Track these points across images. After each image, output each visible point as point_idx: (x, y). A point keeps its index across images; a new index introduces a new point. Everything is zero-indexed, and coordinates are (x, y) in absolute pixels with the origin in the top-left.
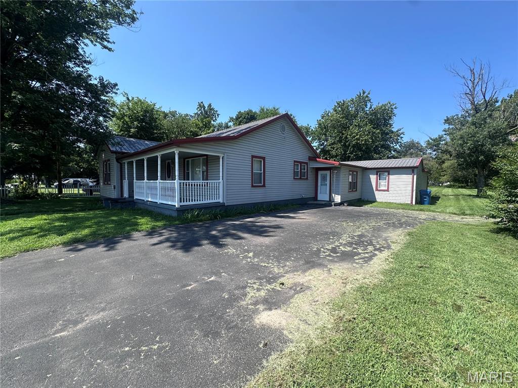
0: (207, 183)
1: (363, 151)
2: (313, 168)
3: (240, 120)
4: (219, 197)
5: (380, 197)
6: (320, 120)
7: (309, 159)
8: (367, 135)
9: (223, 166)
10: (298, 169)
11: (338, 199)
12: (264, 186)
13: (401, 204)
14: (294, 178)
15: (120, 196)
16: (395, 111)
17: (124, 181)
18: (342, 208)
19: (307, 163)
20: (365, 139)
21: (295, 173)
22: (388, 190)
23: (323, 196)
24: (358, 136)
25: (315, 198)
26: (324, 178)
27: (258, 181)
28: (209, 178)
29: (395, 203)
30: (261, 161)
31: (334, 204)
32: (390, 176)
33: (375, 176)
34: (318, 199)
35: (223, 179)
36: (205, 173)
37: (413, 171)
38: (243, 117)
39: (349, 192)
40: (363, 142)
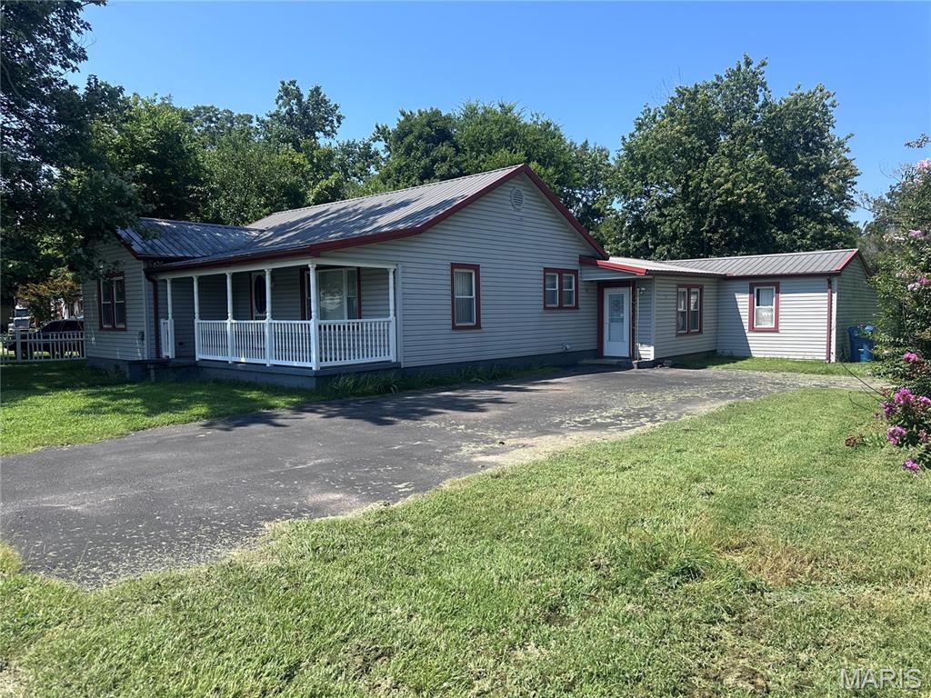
0: (362, 323)
1: (744, 224)
2: (592, 281)
3: (407, 140)
4: (389, 351)
5: (759, 345)
6: (632, 135)
7: (580, 262)
8: (754, 181)
9: (395, 288)
10: (554, 286)
11: (647, 353)
12: (478, 326)
13: (804, 362)
14: (545, 308)
15: (154, 355)
16: (834, 113)
17: (162, 321)
18: (658, 371)
19: (575, 272)
20: (748, 193)
21: (548, 297)
22: (776, 330)
23: (615, 347)
24: (729, 185)
25: (598, 352)
26: (617, 305)
27: (466, 315)
28: (363, 313)
29: (794, 361)
30: (471, 274)
31: (638, 364)
32: (781, 295)
33: (748, 296)
34: (605, 354)
35: (395, 315)
36: (355, 303)
37: (830, 282)
38: (416, 133)
39: (678, 335)
40: (743, 201)
